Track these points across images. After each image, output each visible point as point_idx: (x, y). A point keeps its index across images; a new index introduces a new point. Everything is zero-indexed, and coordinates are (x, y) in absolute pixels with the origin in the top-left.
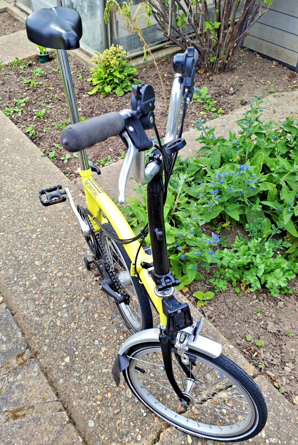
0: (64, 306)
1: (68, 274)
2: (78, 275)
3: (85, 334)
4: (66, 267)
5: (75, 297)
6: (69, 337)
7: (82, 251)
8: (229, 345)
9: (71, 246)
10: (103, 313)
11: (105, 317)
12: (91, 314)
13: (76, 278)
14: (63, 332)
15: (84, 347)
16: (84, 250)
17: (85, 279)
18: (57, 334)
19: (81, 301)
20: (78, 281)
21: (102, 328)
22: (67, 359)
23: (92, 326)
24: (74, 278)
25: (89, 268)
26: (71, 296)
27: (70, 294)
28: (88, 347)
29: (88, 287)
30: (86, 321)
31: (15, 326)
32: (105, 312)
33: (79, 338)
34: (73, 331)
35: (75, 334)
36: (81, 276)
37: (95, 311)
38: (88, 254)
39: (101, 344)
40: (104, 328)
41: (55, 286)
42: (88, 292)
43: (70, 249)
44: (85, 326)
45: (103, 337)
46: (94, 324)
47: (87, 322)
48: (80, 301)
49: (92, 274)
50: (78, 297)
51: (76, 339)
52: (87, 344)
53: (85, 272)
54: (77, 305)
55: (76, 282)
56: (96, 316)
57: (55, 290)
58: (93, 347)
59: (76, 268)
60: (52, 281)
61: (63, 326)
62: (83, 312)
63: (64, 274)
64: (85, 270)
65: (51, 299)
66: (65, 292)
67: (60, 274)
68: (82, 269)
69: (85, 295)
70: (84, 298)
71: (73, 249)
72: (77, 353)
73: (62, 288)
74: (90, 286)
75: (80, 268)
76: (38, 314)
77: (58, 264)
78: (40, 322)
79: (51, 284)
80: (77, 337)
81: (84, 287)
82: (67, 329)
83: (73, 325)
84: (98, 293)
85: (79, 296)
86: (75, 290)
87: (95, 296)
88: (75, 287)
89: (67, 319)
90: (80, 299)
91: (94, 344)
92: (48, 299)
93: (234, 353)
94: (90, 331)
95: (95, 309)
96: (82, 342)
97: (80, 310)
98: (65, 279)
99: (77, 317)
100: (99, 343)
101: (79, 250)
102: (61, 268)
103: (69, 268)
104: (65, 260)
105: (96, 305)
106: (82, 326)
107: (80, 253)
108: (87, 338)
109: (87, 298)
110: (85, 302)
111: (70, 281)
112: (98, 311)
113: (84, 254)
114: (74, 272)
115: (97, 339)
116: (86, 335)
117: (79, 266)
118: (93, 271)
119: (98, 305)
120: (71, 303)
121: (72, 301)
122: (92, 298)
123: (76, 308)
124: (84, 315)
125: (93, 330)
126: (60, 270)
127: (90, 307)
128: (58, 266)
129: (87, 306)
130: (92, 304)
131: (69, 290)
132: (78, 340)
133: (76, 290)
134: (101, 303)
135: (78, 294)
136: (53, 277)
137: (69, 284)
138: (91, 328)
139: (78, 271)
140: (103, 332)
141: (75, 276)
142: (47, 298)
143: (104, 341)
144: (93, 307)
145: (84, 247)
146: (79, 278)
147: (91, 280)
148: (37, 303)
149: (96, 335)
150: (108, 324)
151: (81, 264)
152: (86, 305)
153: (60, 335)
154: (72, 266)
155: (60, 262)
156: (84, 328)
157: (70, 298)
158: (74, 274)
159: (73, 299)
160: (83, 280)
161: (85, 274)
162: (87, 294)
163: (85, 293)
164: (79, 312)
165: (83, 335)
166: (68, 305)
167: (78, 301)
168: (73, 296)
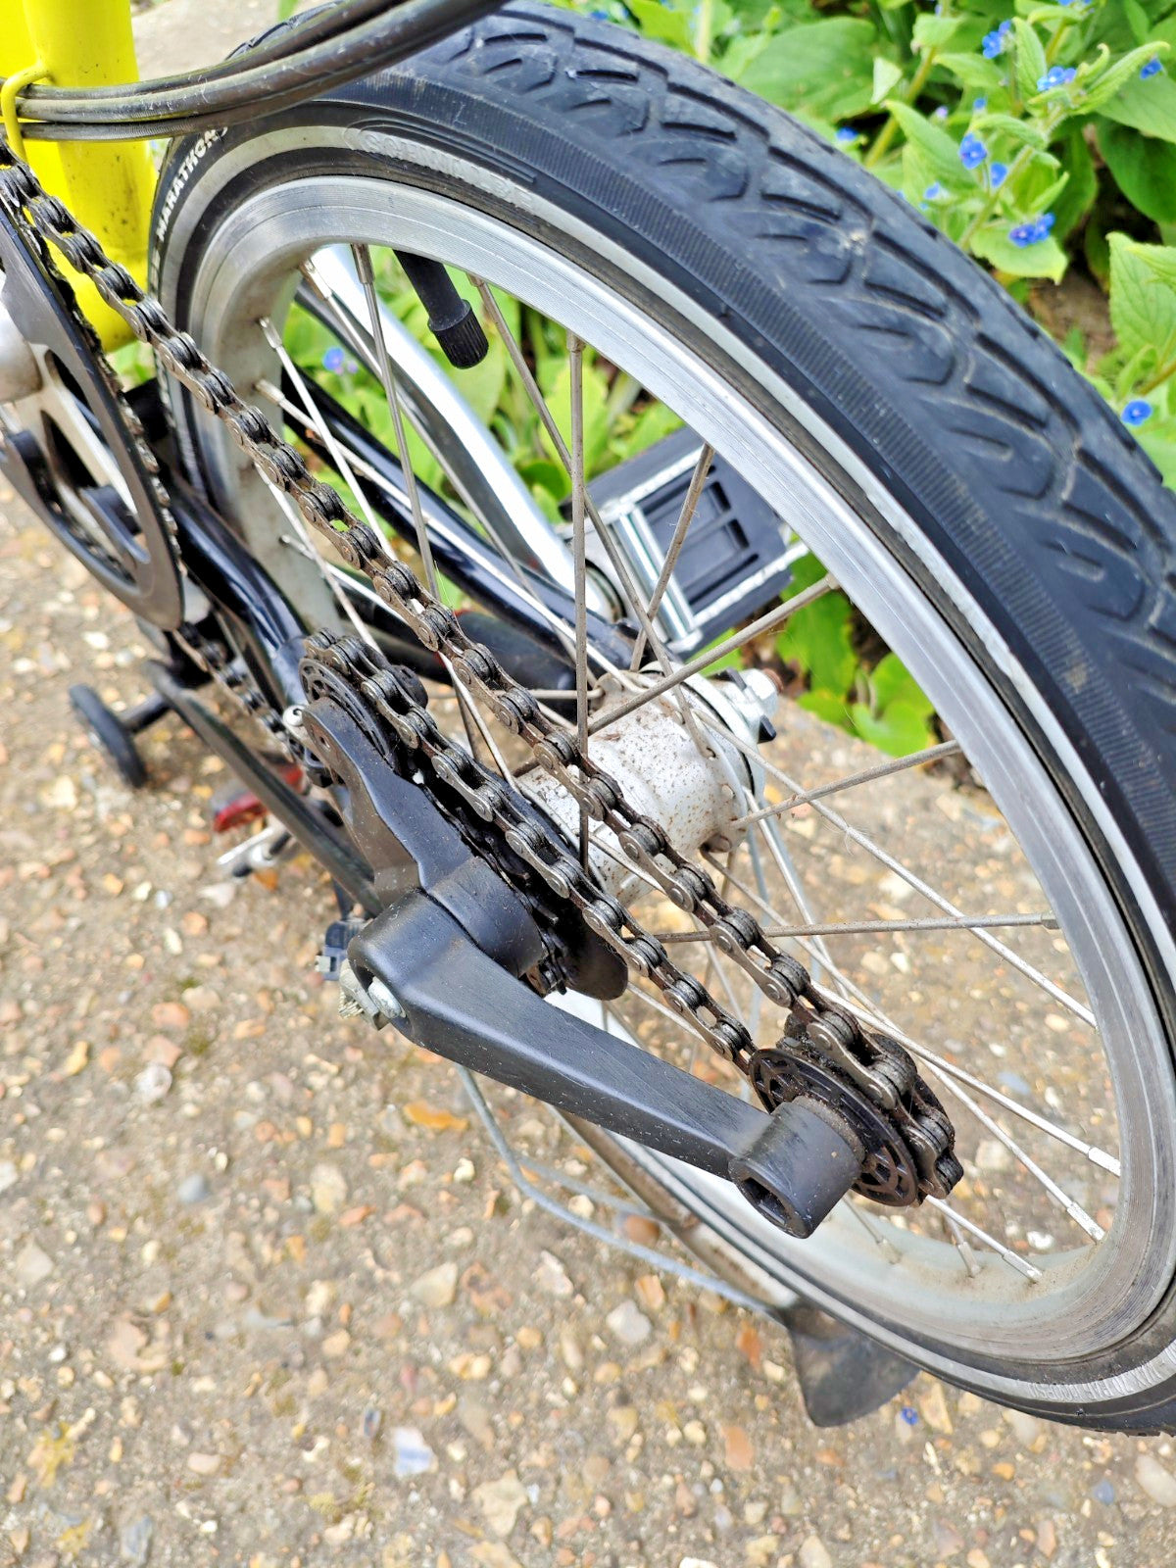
2: (55, 854)
3: (268, 1403)
5: (76, 1060)
6: (125, 1486)
7: (43, 648)
10: (382, 1143)
11: (413, 1173)
12: (277, 1190)
13: (47, 890)
16: (63, 631)
17: (133, 874)
19: (150, 1084)
20: (73, 906)
21: (417, 1287)
23: (319, 1297)
24: (22, 894)
25: (138, 774)
26: (32, 1064)
27: (23, 1053)
28: (339, 1534)
29: (174, 943)
30: (246, 1268)
32: (395, 1130)
33: (230, 1466)
34: (143, 1411)
35: (177, 1435)
36: (90, 859)
37: (307, 1142)
38: (103, 660)
39: (456, 1452)
40: (442, 1279)
42: (191, 983)
44: (252, 1317)
45: (451, 1384)
46: (334, 1274)
47: (262, 1273)
48: (132, 1088)
49: (182, 815)
50: (107, 1058)
51: (201, 1488)
52: (322, 1499)
53: (115, 812)
54: (121, 1138)
55: (50, 920)
56: (327, 1186)
58: (390, 1510)
59: (20, 797)
61: (31, 1385)
62: (188, 1189)
64: (113, 796)
68: (81, 790)
69: (171, 1014)
70: (163, 1053)
74: (196, 923)
75: (62, 794)
80: (201, 1464)
81: (137, 947)
82: (78, 1411)
83: (124, 1345)
84: (288, 973)
85: (114, 1038)
86: (65, 1003)
87: (263, 1001)
88: (59, 966)
89: (54, 1304)
90: (132, 1068)
91: (390, 1480)
94: (312, 1355)
95: (304, 1125)
97: (159, 1175)
99: (149, 1252)
100: (440, 1453)
101: (15, 642)
105: (301, 1084)
106: (224, 1330)
107: (23, 666)
108: (306, 1443)
109: (199, 1047)
110: (188, 1090)
112: (334, 1139)
113: (62, 660)
115: (407, 1418)
116: (288, 1408)
117: (40, 772)
118: (180, 785)
119: (317, 1081)
120: (55, 1133)
121: (57, 1114)
122: (242, 1030)
123: (110, 1168)
124: (210, 1217)
125: (336, 1344)
127: (244, 1119)
129: (218, 1122)
130: (254, 1091)
132: (226, 1486)
133: (74, 991)
134: (332, 1052)
135: (98, 1031)
138: (313, 1327)
139: (45, 821)
140: (442, 1324)
141: (27, 869)
143: (473, 1416)
144: (276, 1111)
145: (51, 607)
146: (72, 879)
147: (191, 870)
149: (384, 1383)
150: (462, 1236)
151: (56, 752)
152: (205, 1113)
153: (27, 1501)
156: (241, 1339)
157: (32, 1087)
158: (20, 856)
159: (65, 1085)
160: (112, 885)
161: (116, 830)
162: (181, 1002)
163: (168, 1000)
164: (157, 1195)
165: (259, 1419)
166: (29, 1160)
167: (118, 1098)
168: (54, 1063)
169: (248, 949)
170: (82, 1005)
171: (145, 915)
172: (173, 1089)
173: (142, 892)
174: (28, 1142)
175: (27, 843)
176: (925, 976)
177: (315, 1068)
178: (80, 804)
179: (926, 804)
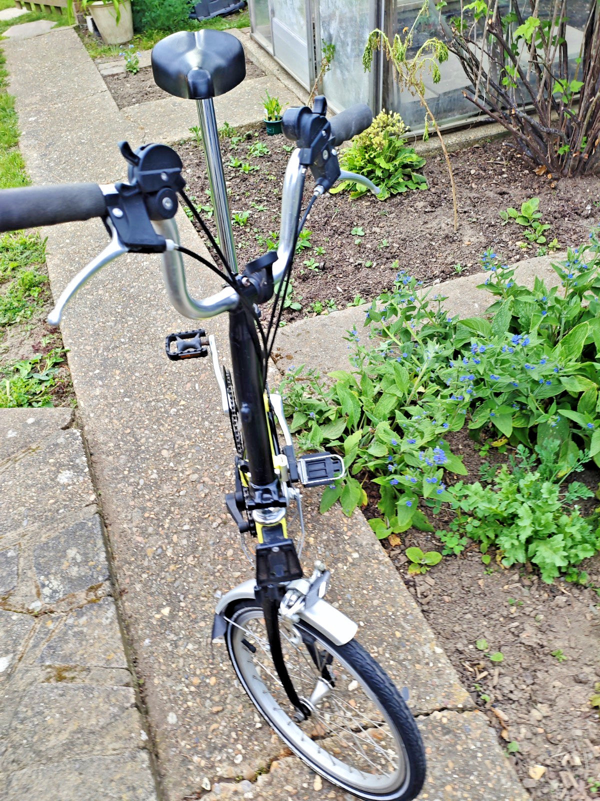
0: (186, 527)
1: (206, 479)
2: (222, 483)
3: (204, 577)
4: (207, 467)
5: (207, 516)
6: (179, 577)
8: (436, 648)
9: (224, 435)
10: (242, 550)
11: (243, 557)
12: (223, 549)
13: (217, 488)
14: (172, 567)
15: (197, 597)
18: (162, 569)
19: (215, 525)
20: (219, 492)
21: (234, 573)
22: (166, 611)
23: (220, 567)
24: (213, 487)
26: (200, 514)
27: (200, 511)
28: (202, 599)
30: (212, 557)
31: (100, 543)
33: (194, 582)
34: (188, 569)
35: (190, 574)
36: (226, 486)
37: (231, 544)
40: (238, 574)
41: (181, 493)
43: (221, 440)
44: (209, 565)
45: (230, 588)
46: (223, 565)
47: (214, 559)
48: (212, 524)
50: (211, 518)
51: (189, 583)
52: (203, 593)
54: (206, 531)
55: (215, 493)
56: (230, 552)
57: (179, 500)
58: (211, 600)
59: (222, 471)
60: (179, 485)
61: (175, 558)
62: (211, 542)
63: (201, 477)
65: (169, 512)
66: (194, 506)
67: (195, 477)
69: (224, 516)
70: (219, 521)
71: (226, 440)
72: (182, 604)
73: (191, 499)
76: (143, 533)
77: (196, 461)
78: (142, 546)
79: (175, 490)
80: (190, 580)
82: (179, 564)
83: (190, 559)
85: (213, 516)
86: (210, 507)
88: (212, 501)
89: (185, 548)
90: (214, 521)
91: (213, 597)
92: (165, 512)
93: (440, 662)
94: (213, 574)
95: (232, 542)
96: (196, 588)
97: (208, 538)
98: (200, 486)
99: (200, 548)
102: (199, 467)
103: (211, 470)
104: (209, 455)
105: (236, 536)
106: (204, 564)
108: (205, 585)
109: (225, 522)
110: (220, 528)
111: (207, 491)
112: (236, 546)
114: (216, 477)
115: (221, 590)
116: (206, 579)
117: (227, 469)
119: (238, 537)
120: (198, 525)
121: (200, 522)
122: (232, 523)
123: (202, 534)
124: (211, 548)
125: (218, 574)
126: (196, 471)
127: (225, 537)
128: (195, 464)
129: (221, 535)
130: (228, 533)
131: (201, 504)
132: (192, 585)
135: (212, 513)
136: (182, 480)
137: (203, 495)
138: (216, 570)
139: (223, 477)
140: (234, 580)
141: (216, 483)
142: (164, 510)
144: (230, 538)
146: (222, 488)
148: (147, 515)
149: (221, 583)
150: (245, 570)
153: (167, 572)
154: (216, 467)
155: (200, 457)
156: (205, 567)
157: (199, 517)
158: (216, 481)
159: (203, 519)
164: (206, 541)
165: (201, 578)
166: (192, 527)
167: (209, 524)
168: (203, 515)
170: (212, 508)
176: (348, 572)
179: (373, 545)
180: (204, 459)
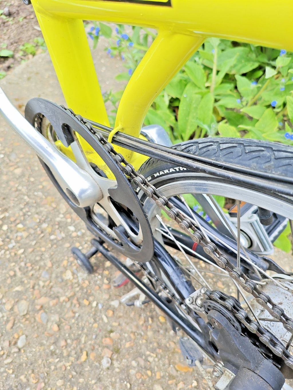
1: (43, 300)
2: (69, 294)
4: (32, 282)
5: (84, 357)
7: (57, 232)
9: (24, 225)
10: (171, 377)
11: (181, 386)
13: (68, 305)
16: (62, 226)
17: (91, 299)
19: (105, 363)
20: (76, 309)
24: (61, 306)
26: (72, 359)
27: (69, 355)
29: (105, 320)
32: (174, 373)
36: (79, 295)
37: (151, 378)
38: (74, 234)
41: (20, 344)
42: (111, 331)
43: (25, 234)
48: (100, 364)
49: (102, 280)
50: (92, 356)
53: (83, 280)
54: (99, 380)
55: (71, 314)
59: (57, 277)
60: (7, 333)
63: (32, 303)
64: (83, 274)
66: (53, 353)
67: (23, 306)
68: (73, 274)
69: (107, 341)
70: (107, 353)
71: (32, 231)
73: (42, 344)
74: (110, 313)
75: (68, 275)
77: (9, 281)
79: (6, 344)
81: (95, 321)
84: (137, 327)
85: (93, 350)
86: (78, 339)
87: (132, 336)
88: (75, 328)
90: (99, 358)
95: (149, 373)
98: (40, 317)
101: (49, 230)
102: (18, 288)
103: (41, 283)
104: (23, 264)
105: (146, 360)
107: (52, 237)
109: (117, 351)
110: (116, 364)
111: (55, 318)
112: (158, 377)
113: (63, 235)
114: (55, 290)
117: (62, 269)
118: (100, 271)
119: (150, 359)
120: (81, 380)
121: (81, 374)
122: (128, 345)
126: (19, 297)
127: (132, 372)
128: (11, 287)
129: (125, 373)
130: (134, 363)
131: (63, 343)
133: (80, 335)
134: (153, 350)
135: (88, 347)
136: (7, 321)
137: (56, 328)
139: (65, 284)
141: (62, 299)
144: (142, 369)
145: (58, 219)
146: (75, 301)
147: (106, 297)
151: (65, 263)
152: (122, 371)
154: (44, 275)
155: (12, 273)
157: (73, 366)
158: (59, 295)
159: (82, 364)
160: (86, 302)
161: (85, 285)
162: (110, 337)
163: (106, 337)
167: (97, 368)
168: (78, 358)
169: (126, 320)
170: (83, 339)
171: (96, 311)
172: (112, 364)
173: (94, 304)
174: (74, 383)
175: (61, 291)
177: (149, 355)
178: (74, 278)
180: (19, 274)
